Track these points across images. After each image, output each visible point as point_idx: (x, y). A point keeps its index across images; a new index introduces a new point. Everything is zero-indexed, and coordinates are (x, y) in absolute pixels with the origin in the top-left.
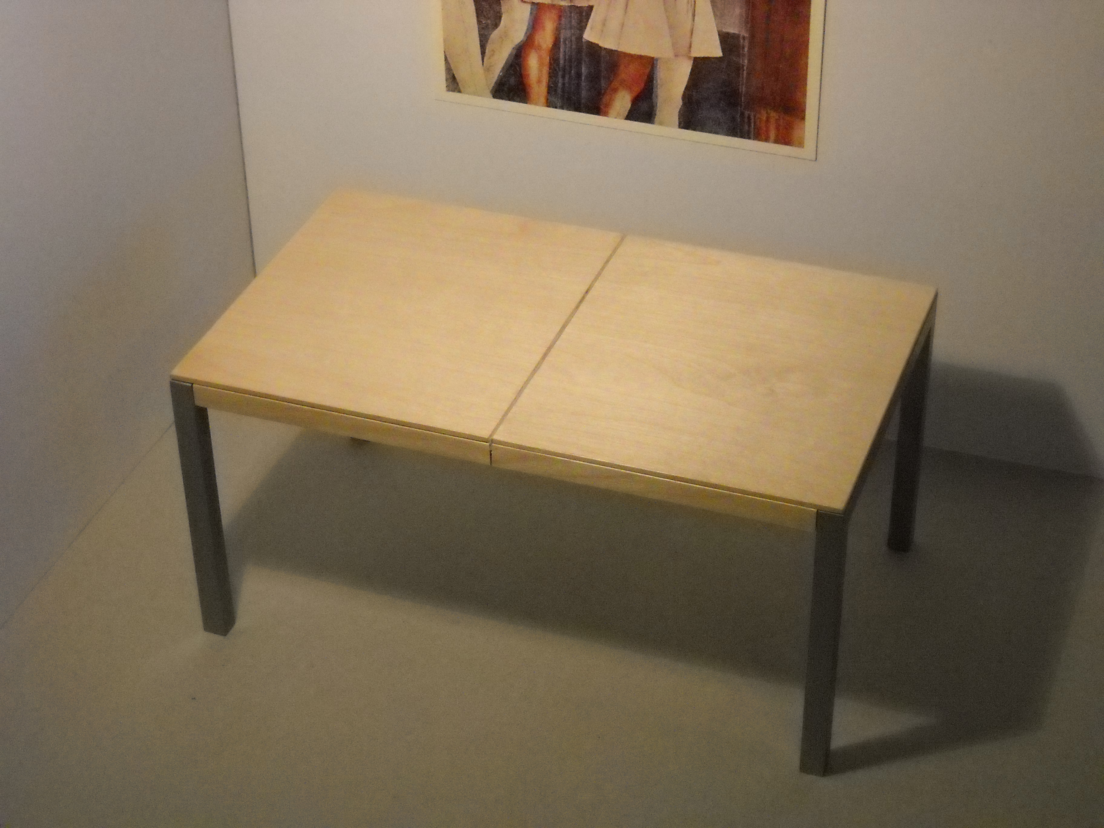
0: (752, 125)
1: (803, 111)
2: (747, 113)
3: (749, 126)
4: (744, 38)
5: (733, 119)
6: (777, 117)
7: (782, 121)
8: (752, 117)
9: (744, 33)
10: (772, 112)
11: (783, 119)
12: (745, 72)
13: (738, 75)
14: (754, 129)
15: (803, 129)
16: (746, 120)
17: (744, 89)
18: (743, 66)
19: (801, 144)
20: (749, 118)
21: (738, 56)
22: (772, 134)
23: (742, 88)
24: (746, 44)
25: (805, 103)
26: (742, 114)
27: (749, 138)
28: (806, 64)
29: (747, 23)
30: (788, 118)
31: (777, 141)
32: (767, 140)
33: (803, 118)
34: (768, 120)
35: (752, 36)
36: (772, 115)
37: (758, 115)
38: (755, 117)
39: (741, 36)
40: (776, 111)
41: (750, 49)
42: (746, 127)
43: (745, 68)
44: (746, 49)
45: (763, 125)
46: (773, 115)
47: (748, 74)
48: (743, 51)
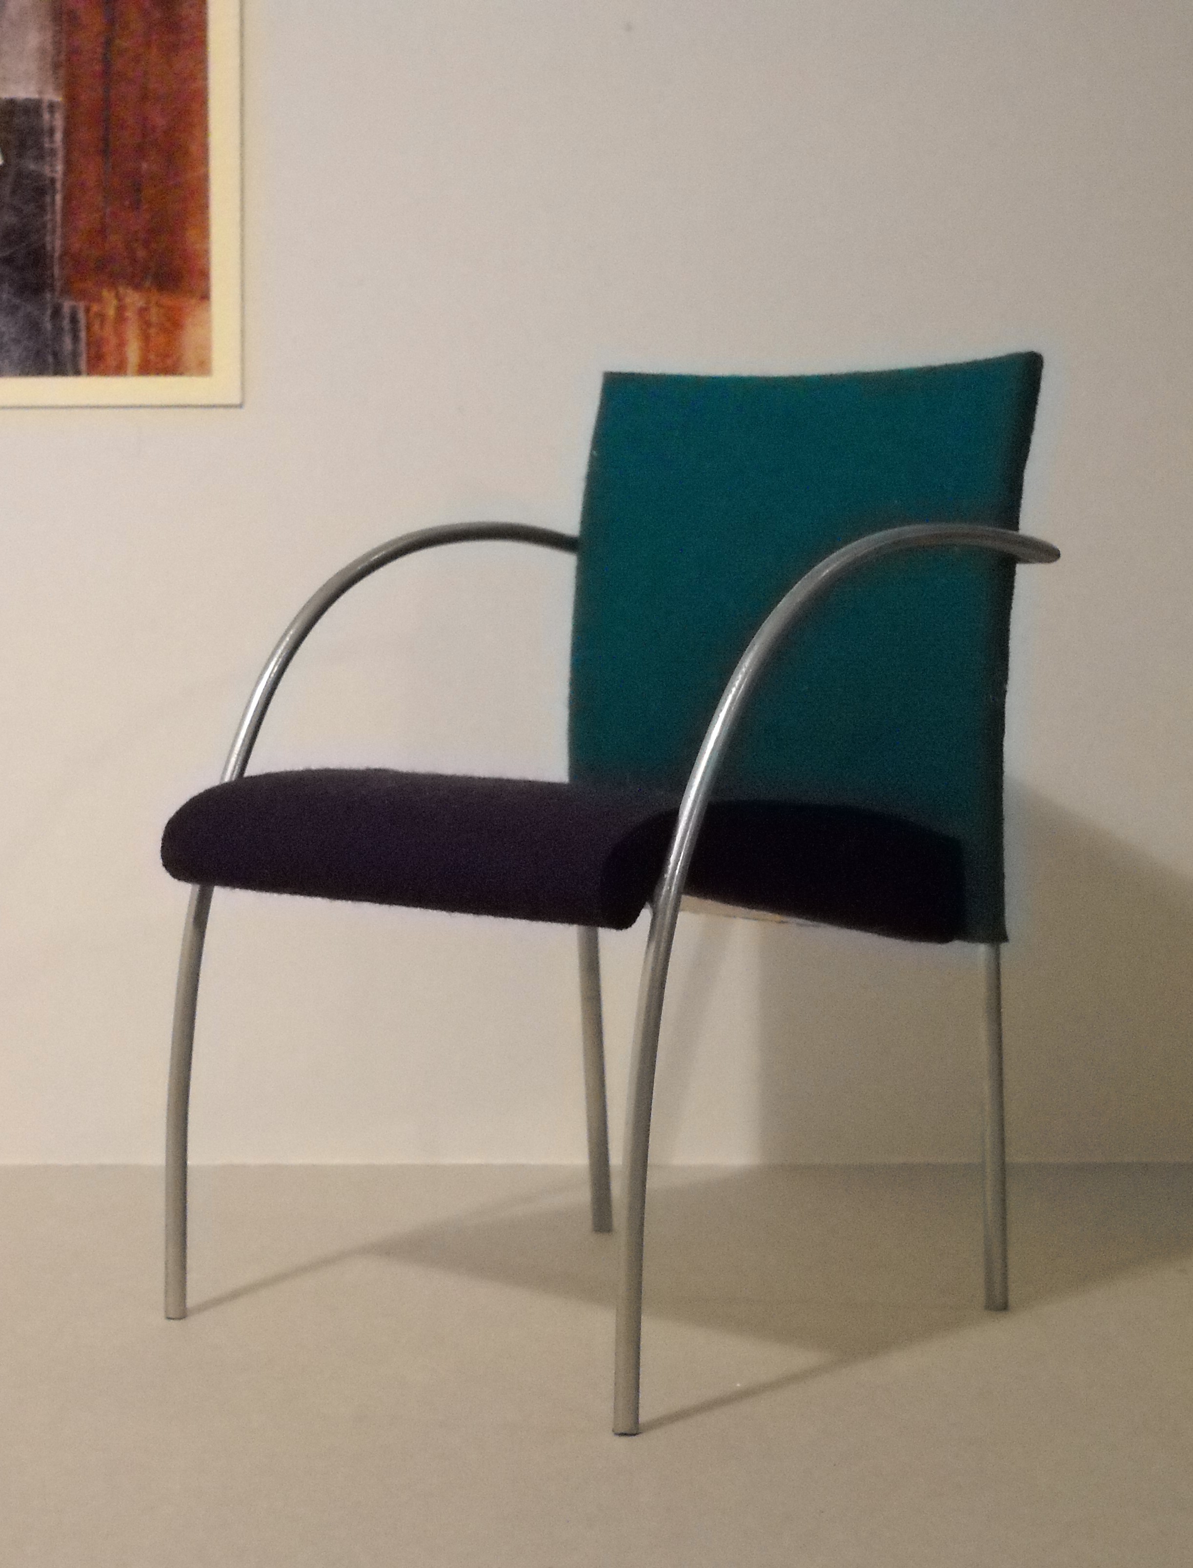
0: (83, 335)
1: (204, 275)
2: (67, 306)
3: (76, 339)
4: (52, 106)
5: (34, 327)
6: (141, 303)
7: (154, 310)
8: (82, 316)
9: (53, 96)
10: (130, 291)
11: (158, 304)
12: (58, 198)
13: (42, 208)
14: (88, 344)
15: (207, 324)
16: (66, 324)
17: (58, 243)
18: (53, 181)
19: (203, 367)
20: (74, 320)
21: (40, 157)
22: (133, 353)
23: (53, 242)
24: (59, 122)
25: (206, 252)
26: (57, 312)
27: (77, 373)
28: (204, 148)
29: (56, 66)
30: (167, 300)
31: (146, 369)
32: (120, 370)
33: (205, 296)
34: (120, 318)
35: (72, 99)
36: (128, 300)
37: (95, 308)
38: (88, 310)
39: (45, 105)
40: (137, 287)
41: (67, 133)
42: (67, 343)
43: (58, 185)
44: (59, 136)
45: (108, 332)
46: (134, 299)
47: (67, 199)
48: (52, 141)
